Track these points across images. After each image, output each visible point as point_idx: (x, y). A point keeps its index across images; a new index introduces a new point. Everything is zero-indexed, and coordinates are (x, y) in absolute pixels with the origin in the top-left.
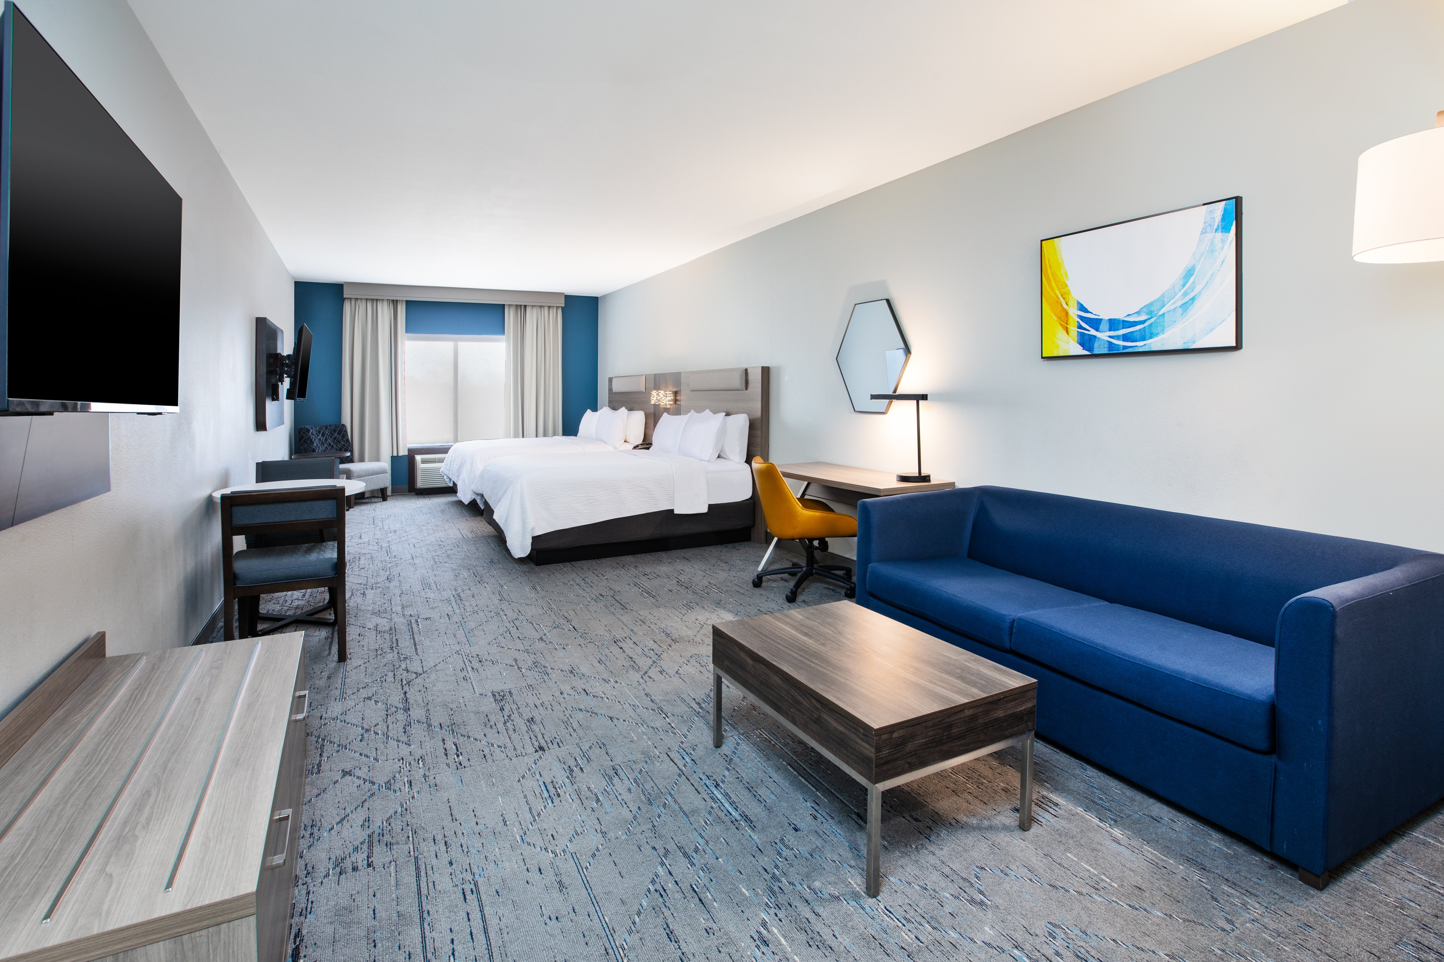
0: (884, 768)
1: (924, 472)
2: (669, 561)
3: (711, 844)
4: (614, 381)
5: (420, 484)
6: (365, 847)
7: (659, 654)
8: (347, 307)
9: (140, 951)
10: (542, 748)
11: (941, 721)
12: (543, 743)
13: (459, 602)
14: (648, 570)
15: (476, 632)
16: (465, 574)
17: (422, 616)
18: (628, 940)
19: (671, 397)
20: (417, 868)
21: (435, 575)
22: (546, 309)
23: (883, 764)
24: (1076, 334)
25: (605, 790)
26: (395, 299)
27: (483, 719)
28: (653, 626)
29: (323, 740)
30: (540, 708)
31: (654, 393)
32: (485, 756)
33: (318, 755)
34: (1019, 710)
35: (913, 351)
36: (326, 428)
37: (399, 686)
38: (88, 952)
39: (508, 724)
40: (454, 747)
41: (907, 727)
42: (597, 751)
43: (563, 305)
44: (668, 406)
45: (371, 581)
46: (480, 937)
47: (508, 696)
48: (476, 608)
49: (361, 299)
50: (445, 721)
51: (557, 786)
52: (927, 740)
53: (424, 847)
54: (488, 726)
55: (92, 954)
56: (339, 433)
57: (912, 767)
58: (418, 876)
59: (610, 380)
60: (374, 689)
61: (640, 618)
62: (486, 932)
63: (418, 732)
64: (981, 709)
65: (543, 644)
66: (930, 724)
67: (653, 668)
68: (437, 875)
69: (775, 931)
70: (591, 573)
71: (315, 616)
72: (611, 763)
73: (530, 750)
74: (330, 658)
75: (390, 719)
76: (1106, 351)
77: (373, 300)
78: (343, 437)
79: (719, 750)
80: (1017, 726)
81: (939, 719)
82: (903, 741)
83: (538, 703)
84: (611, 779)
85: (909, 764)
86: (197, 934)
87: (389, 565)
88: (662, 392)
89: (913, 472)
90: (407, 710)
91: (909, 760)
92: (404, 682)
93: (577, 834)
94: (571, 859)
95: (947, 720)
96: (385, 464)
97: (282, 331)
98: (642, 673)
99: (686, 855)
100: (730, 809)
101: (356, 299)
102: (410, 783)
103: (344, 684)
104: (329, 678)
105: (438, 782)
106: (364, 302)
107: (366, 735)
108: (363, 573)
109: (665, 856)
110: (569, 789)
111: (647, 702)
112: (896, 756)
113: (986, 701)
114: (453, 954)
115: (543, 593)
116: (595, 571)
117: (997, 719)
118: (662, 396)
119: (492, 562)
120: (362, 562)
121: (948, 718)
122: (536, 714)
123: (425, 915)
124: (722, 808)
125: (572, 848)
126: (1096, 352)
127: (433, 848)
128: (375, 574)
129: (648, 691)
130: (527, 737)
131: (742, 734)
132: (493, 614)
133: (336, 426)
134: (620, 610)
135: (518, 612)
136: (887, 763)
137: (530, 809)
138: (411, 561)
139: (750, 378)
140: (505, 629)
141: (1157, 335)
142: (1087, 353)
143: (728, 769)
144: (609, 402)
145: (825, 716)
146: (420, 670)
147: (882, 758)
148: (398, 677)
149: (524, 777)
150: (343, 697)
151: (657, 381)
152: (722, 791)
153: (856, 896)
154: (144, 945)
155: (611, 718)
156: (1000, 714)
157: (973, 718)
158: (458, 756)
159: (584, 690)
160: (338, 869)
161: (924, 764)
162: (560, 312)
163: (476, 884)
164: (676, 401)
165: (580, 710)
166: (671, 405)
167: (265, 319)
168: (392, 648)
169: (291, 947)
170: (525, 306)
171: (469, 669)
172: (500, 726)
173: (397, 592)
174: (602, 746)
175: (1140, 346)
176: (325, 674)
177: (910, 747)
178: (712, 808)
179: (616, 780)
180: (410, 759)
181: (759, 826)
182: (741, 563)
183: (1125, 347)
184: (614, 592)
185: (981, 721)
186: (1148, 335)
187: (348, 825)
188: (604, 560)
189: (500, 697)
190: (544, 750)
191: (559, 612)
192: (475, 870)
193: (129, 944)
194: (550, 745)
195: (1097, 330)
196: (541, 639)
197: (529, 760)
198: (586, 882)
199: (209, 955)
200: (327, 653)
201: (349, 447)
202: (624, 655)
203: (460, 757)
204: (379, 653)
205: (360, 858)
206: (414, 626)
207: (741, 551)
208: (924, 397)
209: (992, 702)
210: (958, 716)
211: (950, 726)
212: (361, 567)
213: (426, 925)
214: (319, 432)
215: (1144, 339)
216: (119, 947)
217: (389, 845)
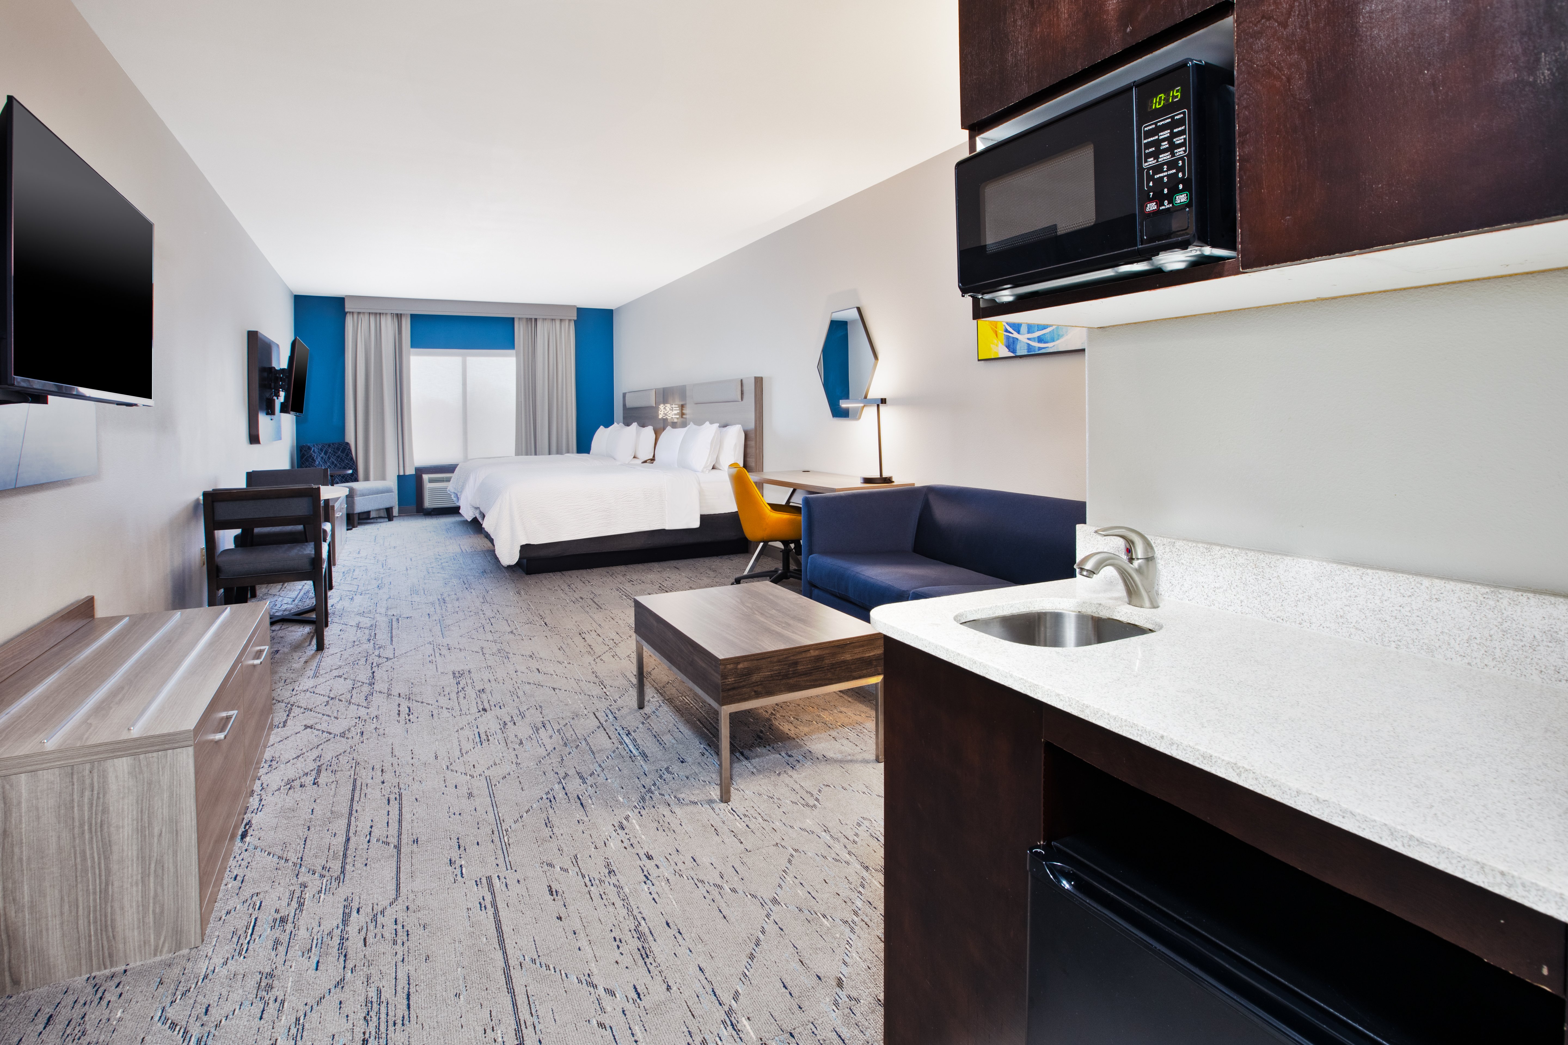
0: (731, 693)
1: (885, 474)
2: (659, 570)
3: (606, 772)
4: (627, 395)
5: (428, 504)
6: (314, 773)
7: (617, 642)
8: (349, 321)
9: (110, 762)
10: (485, 710)
11: (786, 658)
12: (487, 706)
13: (442, 604)
14: (635, 577)
15: (452, 628)
16: (455, 581)
17: (404, 616)
18: (512, 826)
19: (677, 411)
20: (354, 786)
21: (425, 584)
22: (558, 323)
23: (729, 690)
24: (1003, 337)
25: (530, 737)
26: (399, 312)
27: (439, 690)
28: (620, 622)
29: (292, 705)
30: (493, 682)
31: (661, 407)
32: (432, 715)
33: (285, 715)
34: (867, 655)
35: (880, 357)
36: (329, 446)
37: (369, 668)
38: (73, 759)
39: (460, 694)
40: (408, 709)
41: (752, 660)
42: (533, 711)
43: (576, 318)
44: (675, 420)
45: (361, 588)
46: (394, 825)
47: (466, 674)
48: (457, 609)
49: (364, 313)
50: (404, 691)
51: (489, 734)
52: (772, 673)
53: (363, 773)
54: (442, 695)
55: (76, 760)
56: (343, 452)
57: (758, 695)
58: (354, 790)
59: (624, 395)
60: (346, 670)
61: (611, 615)
62: (400, 821)
63: (377, 699)
64: (827, 652)
65: (511, 636)
66: (775, 659)
67: (607, 654)
68: (369, 789)
69: (634, 821)
70: (578, 580)
71: (304, 616)
72: (542, 719)
73: (474, 710)
74: (309, 648)
75: (354, 691)
76: (1026, 353)
77: (376, 314)
78: (347, 455)
79: (641, 711)
80: (866, 669)
81: (784, 656)
82: (749, 673)
83: (492, 679)
84: (538, 730)
85: (755, 692)
86: (150, 755)
87: (383, 576)
88: (668, 405)
89: (876, 474)
90: (371, 684)
91: (755, 689)
92: (375, 664)
93: (495, 764)
94: (485, 781)
95: (792, 658)
96: (392, 482)
97: (278, 346)
98: (595, 657)
99: (581, 777)
100: (632, 749)
101: (359, 313)
102: (362, 733)
103: (318, 666)
104: (306, 662)
105: (386, 732)
106: (367, 316)
107: (331, 702)
108: (355, 582)
109: (564, 778)
110: (500, 736)
111: (592, 678)
112: (741, 684)
113: (833, 644)
114: (370, 834)
115: (526, 597)
116: (583, 579)
117: (844, 662)
118: (668, 409)
119: (484, 572)
120: (356, 573)
121: (793, 656)
122: (488, 687)
123: (354, 812)
124: (626, 748)
125: (487, 773)
126: (1018, 354)
127: (371, 773)
128: (367, 583)
129: (595, 669)
130: (474, 702)
131: (667, 700)
132: (472, 613)
133: (340, 444)
134: (595, 609)
135: (496, 611)
136: (734, 689)
137: (461, 750)
138: (405, 572)
139: (745, 388)
140: (480, 625)
141: (1063, 336)
142: (1012, 355)
143: (643, 723)
144: (624, 418)
145: (696, 658)
146: (391, 656)
147: (728, 685)
148: (370, 661)
149: (462, 728)
150: (315, 676)
151: (665, 395)
152: (631, 737)
153: (711, 802)
154: (112, 758)
155: (554, 689)
156: (848, 657)
157: (819, 658)
158: (409, 715)
159: (538, 669)
160: (289, 786)
161: (770, 693)
162: (572, 324)
163: (400, 795)
164: (682, 414)
165: (529, 683)
166: (677, 418)
167: (257, 332)
168: (369, 640)
169: (242, 829)
170: (536, 320)
171: (437, 655)
172: (454, 696)
173: (385, 597)
174: (538, 708)
175: (1051, 347)
176: (303, 660)
177: (755, 677)
178: (618, 748)
179: (542, 731)
180: (367, 717)
181: (652, 760)
182: (729, 571)
183: (1040, 349)
184: (595, 595)
185: (827, 662)
186: (1056, 336)
187: (303, 760)
188: (595, 570)
189: (458, 675)
190: (486, 711)
191: (536, 611)
192: (402, 786)
193: (102, 756)
194: (493, 708)
195: (1019, 332)
196: (512, 632)
197: (470, 718)
198: (491, 794)
199: (159, 772)
200: (307, 644)
201: (353, 464)
202: (585, 644)
203: (411, 716)
204: (356, 643)
205: (309, 780)
206: (394, 623)
207: (734, 561)
208: (883, 401)
209: (838, 646)
210: (804, 655)
211: (796, 663)
212: (354, 577)
213: (353, 818)
214: (322, 450)
215: (1053, 341)
216: (95, 757)
217: (334, 772)
